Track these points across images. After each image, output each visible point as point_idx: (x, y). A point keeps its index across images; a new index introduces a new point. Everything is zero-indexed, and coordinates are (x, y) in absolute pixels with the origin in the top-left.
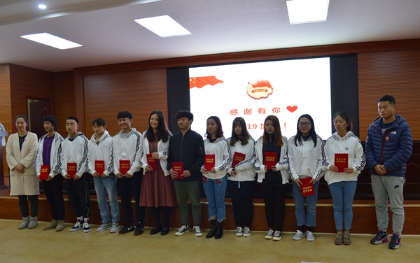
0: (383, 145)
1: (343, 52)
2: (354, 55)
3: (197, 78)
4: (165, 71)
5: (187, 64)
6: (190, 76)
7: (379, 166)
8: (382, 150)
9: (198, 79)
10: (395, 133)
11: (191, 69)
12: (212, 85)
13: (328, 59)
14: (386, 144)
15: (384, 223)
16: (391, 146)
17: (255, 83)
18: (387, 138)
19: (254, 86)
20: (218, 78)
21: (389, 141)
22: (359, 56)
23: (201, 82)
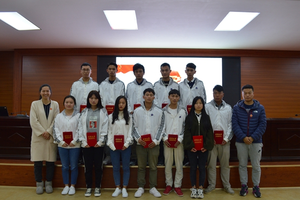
0: (249, 121)
1: (232, 55)
2: (239, 58)
4: (96, 57)
5: (115, 54)
7: (247, 138)
8: (248, 124)
9: (123, 66)
10: (257, 112)
11: (118, 58)
13: (221, 59)
14: (251, 120)
15: (245, 178)
16: (255, 121)
18: (251, 115)
21: (253, 118)
22: (242, 59)
23: (126, 69)
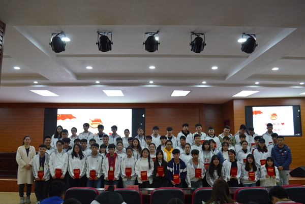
1: (138, 107)
2: (144, 109)
3: (62, 115)
4: (44, 109)
5: (57, 107)
6: (58, 113)
10: (286, 152)
11: (58, 110)
12: (70, 119)
13: (131, 110)
14: (282, 156)
16: (284, 157)
17: (93, 120)
19: (93, 121)
20: (73, 115)
22: (146, 110)
23: (64, 117)
